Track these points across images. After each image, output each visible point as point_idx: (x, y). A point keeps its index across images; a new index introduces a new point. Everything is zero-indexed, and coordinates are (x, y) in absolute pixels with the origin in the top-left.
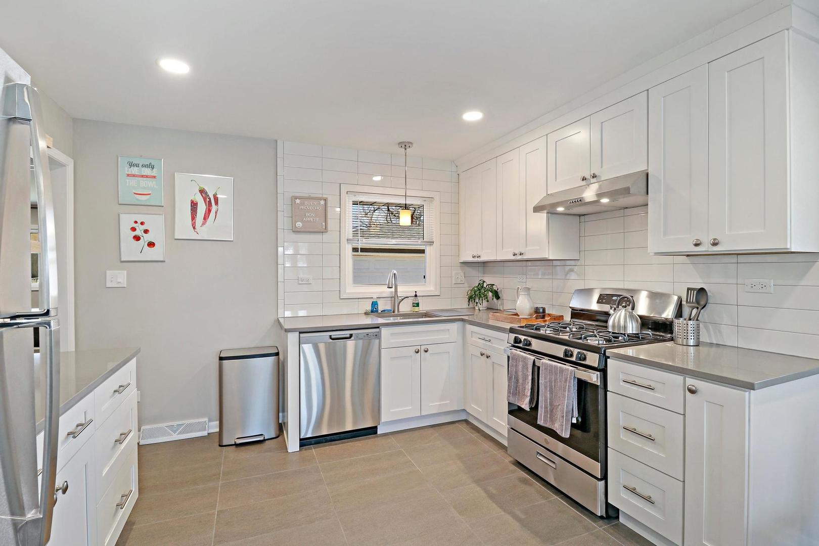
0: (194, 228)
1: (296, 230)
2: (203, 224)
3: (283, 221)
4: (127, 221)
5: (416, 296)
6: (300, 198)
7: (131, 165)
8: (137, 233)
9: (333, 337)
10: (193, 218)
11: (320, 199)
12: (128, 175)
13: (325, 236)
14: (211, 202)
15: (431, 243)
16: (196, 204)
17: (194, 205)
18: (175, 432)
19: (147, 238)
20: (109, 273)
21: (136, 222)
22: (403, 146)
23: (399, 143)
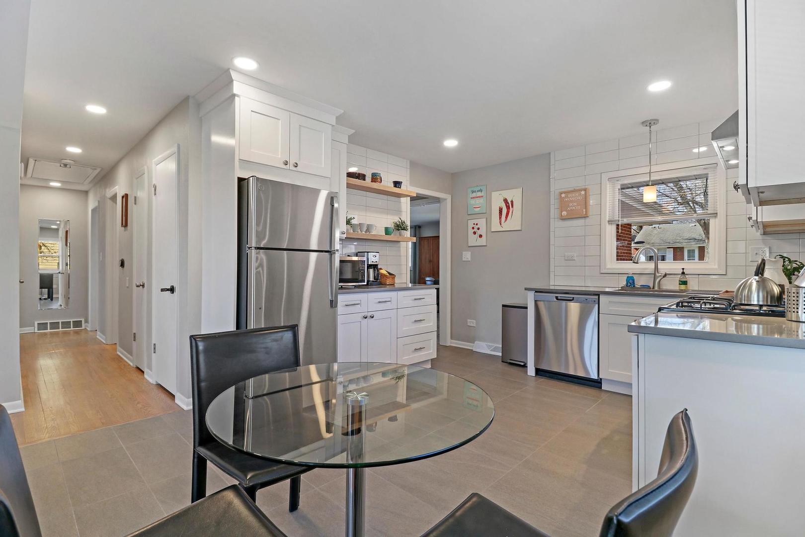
0: (501, 224)
1: (564, 218)
2: (505, 221)
3: (554, 212)
4: (471, 225)
5: (683, 273)
6: (565, 193)
7: (473, 192)
8: (475, 230)
9: (559, 298)
10: (500, 218)
11: (581, 190)
12: (471, 198)
13: (587, 220)
14: (509, 205)
15: (715, 215)
16: (502, 209)
17: (501, 210)
18: (489, 349)
19: (479, 232)
20: (464, 253)
21: (474, 224)
22: (648, 124)
23: (643, 123)
